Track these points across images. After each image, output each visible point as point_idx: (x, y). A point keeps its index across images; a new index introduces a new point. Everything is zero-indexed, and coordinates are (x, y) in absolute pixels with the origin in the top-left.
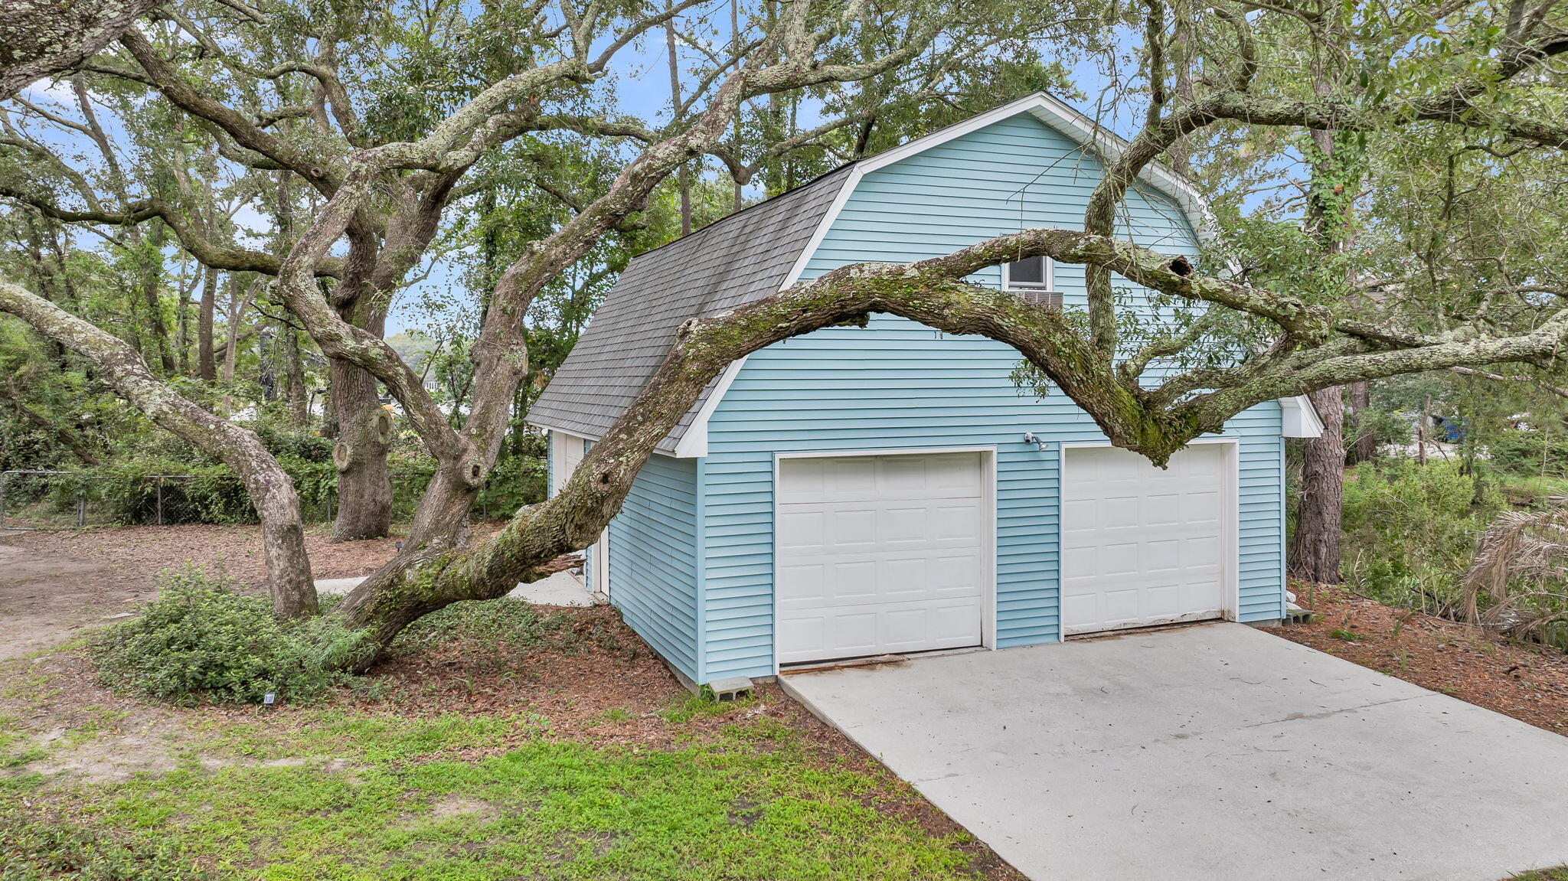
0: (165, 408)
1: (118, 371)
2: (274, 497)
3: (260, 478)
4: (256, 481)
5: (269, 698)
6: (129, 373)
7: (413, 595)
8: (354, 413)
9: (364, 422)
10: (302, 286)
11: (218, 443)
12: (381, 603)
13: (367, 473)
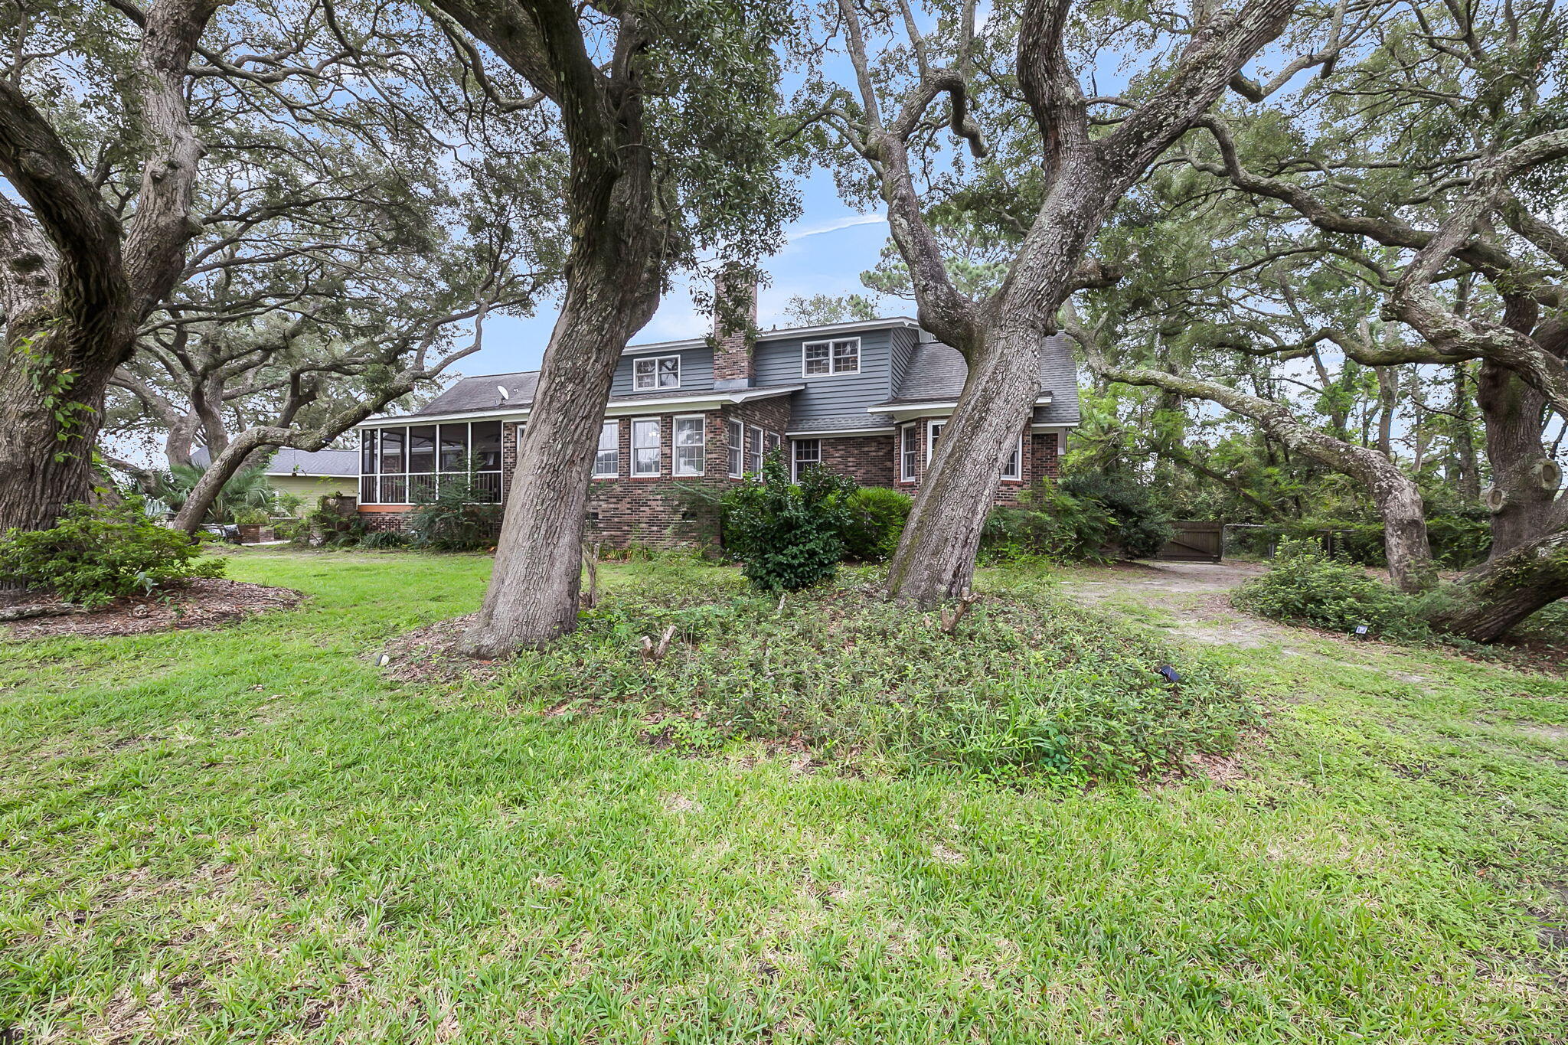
0: (1304, 441)
1: (1272, 422)
2: (1395, 497)
3: (1384, 484)
4: (1380, 487)
5: (1362, 630)
6: (1279, 422)
7: (1545, 572)
8: (1512, 463)
9: (1524, 470)
10: (1416, 297)
11: (1347, 461)
12: (1503, 578)
13: (1526, 516)
